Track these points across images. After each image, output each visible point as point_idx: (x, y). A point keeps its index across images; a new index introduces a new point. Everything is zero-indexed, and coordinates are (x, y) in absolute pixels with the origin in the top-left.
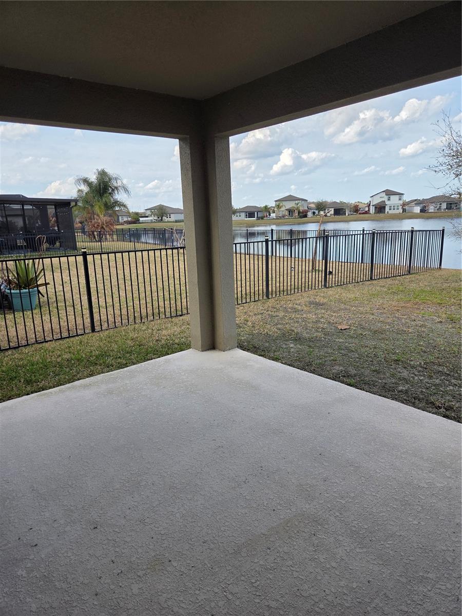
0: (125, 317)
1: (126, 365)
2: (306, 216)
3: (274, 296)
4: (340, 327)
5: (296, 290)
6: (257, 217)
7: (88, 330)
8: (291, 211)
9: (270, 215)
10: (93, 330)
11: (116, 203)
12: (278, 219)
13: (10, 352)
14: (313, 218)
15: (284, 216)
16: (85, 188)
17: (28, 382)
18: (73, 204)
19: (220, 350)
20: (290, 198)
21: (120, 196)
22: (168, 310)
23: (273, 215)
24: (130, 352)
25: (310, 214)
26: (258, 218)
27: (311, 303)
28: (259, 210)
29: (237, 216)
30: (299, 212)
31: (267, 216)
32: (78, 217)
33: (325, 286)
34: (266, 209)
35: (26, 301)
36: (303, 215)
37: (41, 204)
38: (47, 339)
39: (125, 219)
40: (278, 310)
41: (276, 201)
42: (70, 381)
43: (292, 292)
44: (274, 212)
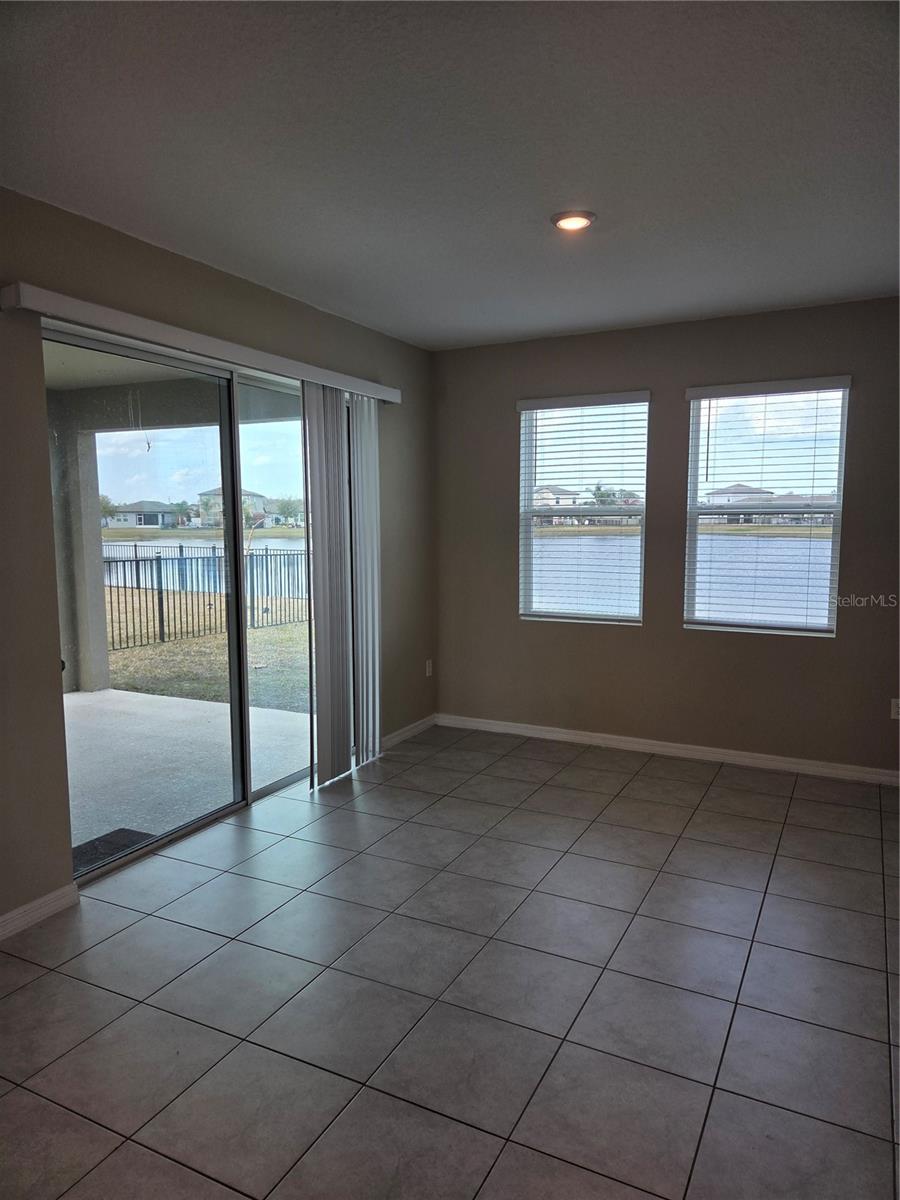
2: (261, 526)
3: (172, 638)
5: (208, 632)
6: (163, 524)
9: (189, 520)
12: (207, 529)
14: (273, 530)
15: (217, 524)
19: (86, 691)
23: (196, 521)
25: (269, 522)
26: (165, 526)
28: (167, 511)
29: (119, 520)
30: (249, 519)
31: (183, 523)
34: (183, 510)
40: (177, 654)
41: (201, 495)
44: (198, 516)
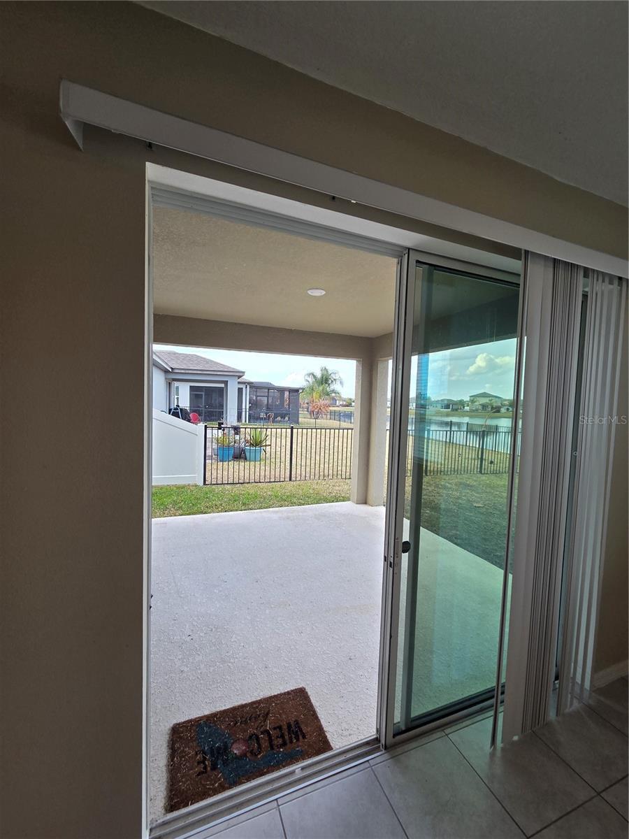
0: (313, 474)
1: (303, 504)
2: (498, 411)
3: (432, 474)
4: (475, 505)
5: (453, 473)
7: (288, 479)
8: (484, 406)
9: (464, 408)
10: (290, 480)
11: (333, 391)
12: (472, 412)
13: (238, 485)
15: (477, 410)
16: (311, 379)
17: (244, 504)
18: (301, 391)
20: (484, 395)
21: (336, 386)
22: (344, 473)
23: (467, 408)
24: (309, 497)
25: (503, 410)
26: (453, 410)
27: (461, 483)
28: (455, 403)
29: (434, 407)
30: (492, 408)
31: (461, 409)
32: (303, 399)
33: (481, 472)
34: (462, 403)
35: (253, 455)
36: (497, 410)
37: (281, 390)
38: (261, 481)
39: (341, 403)
41: (470, 397)
42: (266, 508)
43: (449, 473)
44: (468, 406)
